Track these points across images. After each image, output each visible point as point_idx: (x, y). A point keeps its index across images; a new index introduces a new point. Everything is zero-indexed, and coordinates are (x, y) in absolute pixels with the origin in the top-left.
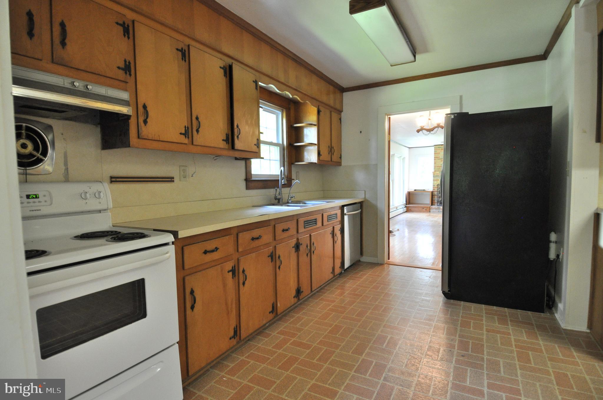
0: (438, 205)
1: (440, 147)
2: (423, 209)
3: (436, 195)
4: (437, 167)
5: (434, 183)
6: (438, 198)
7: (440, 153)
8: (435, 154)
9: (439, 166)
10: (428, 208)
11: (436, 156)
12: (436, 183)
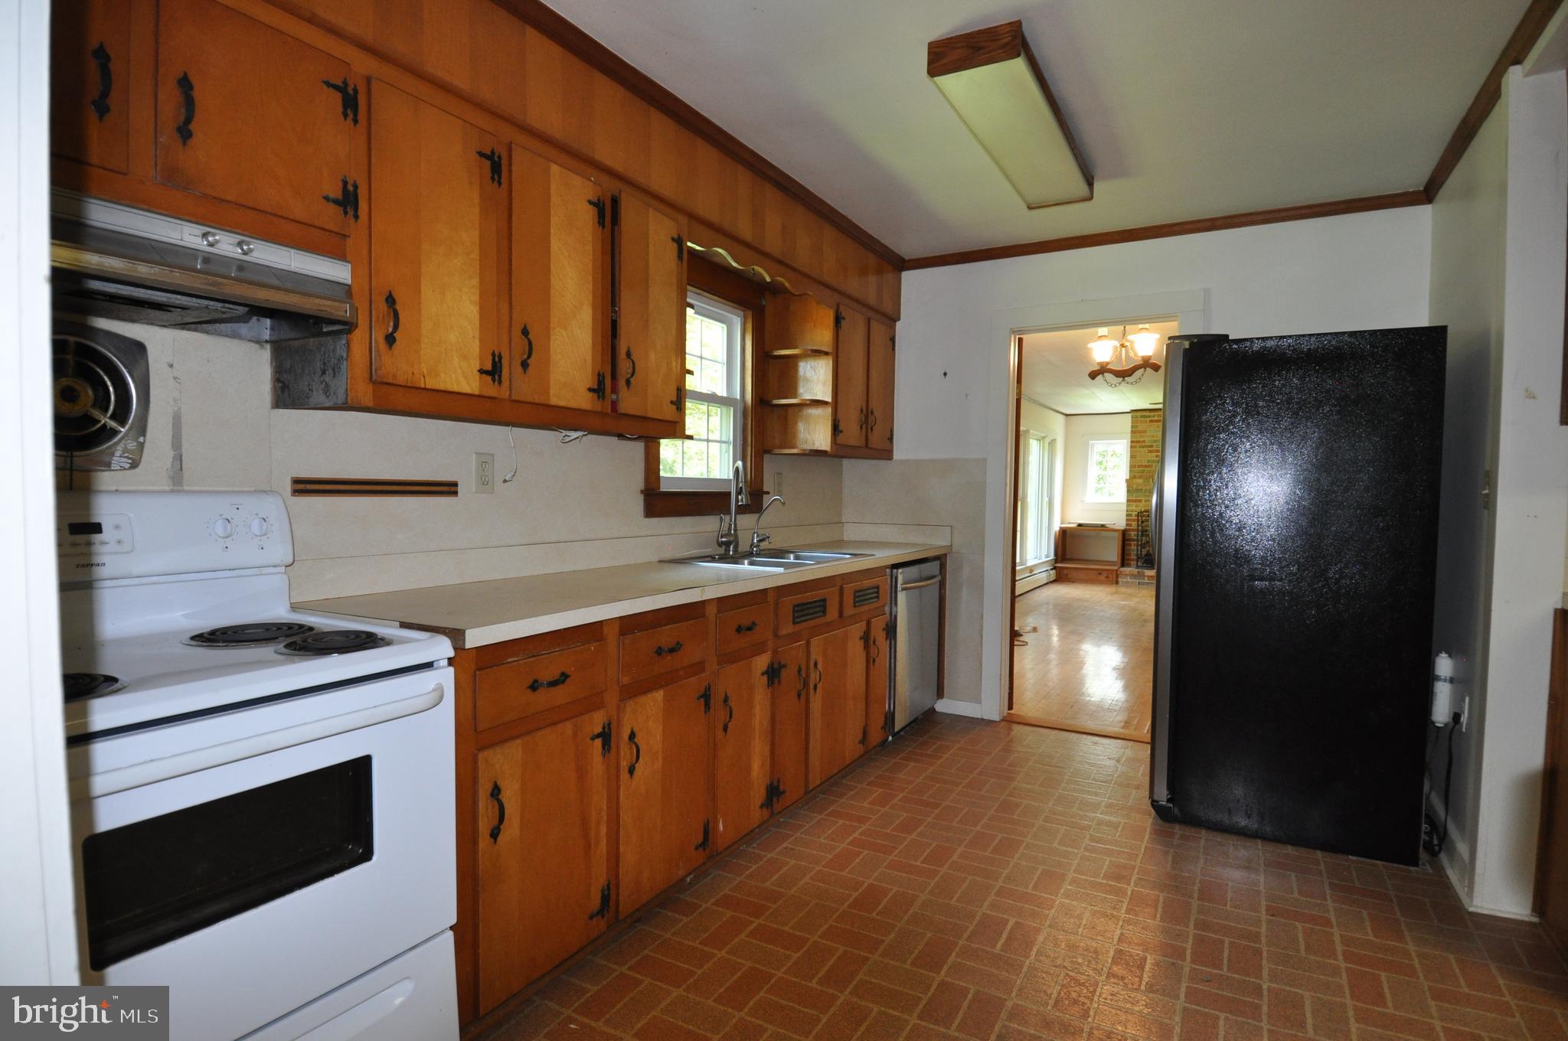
0: (1137, 566)
1: (1145, 417)
2: (1100, 574)
3: (1133, 540)
4: (1139, 466)
5: (1130, 508)
6: (1139, 548)
7: (1145, 431)
8: (1132, 432)
9: (1144, 464)
10: (1112, 574)
11: (1135, 440)
12: (1134, 508)
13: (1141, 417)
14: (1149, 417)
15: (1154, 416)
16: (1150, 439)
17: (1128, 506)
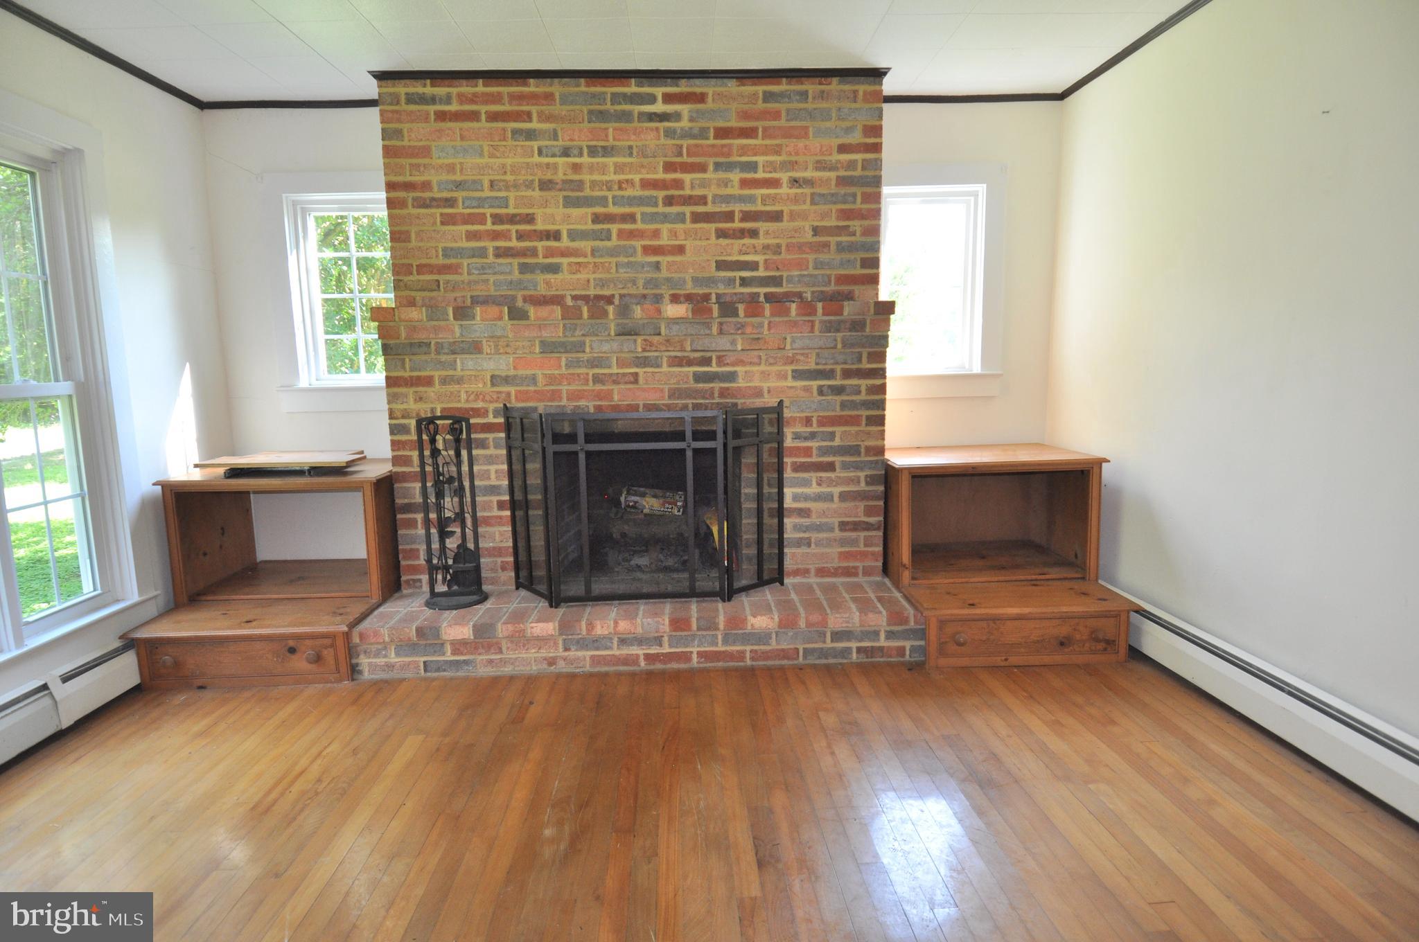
0: (433, 593)
1: (418, 98)
2: (292, 651)
3: (413, 509)
4: (421, 269)
5: (398, 406)
8: (388, 152)
9: (433, 261)
10: (332, 646)
11: (400, 179)
12: (412, 405)
13: (411, 99)
14: (433, 100)
15: (448, 99)
16: (445, 177)
17: (392, 399)
